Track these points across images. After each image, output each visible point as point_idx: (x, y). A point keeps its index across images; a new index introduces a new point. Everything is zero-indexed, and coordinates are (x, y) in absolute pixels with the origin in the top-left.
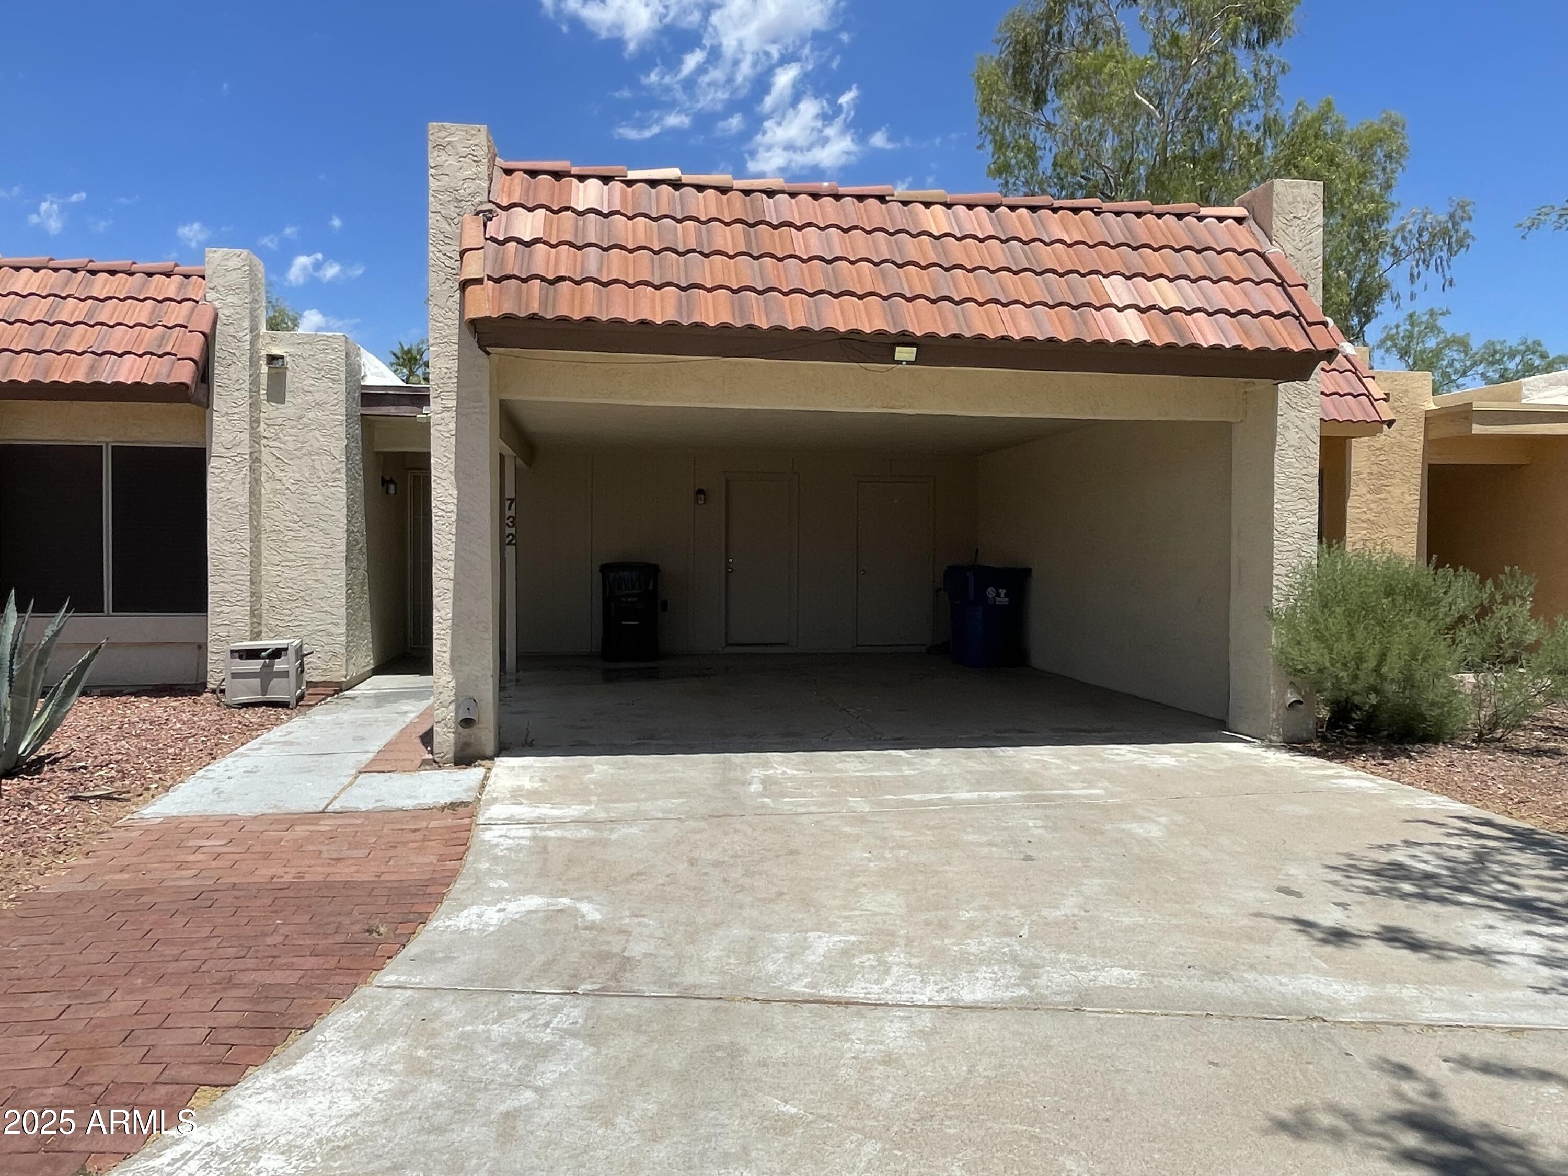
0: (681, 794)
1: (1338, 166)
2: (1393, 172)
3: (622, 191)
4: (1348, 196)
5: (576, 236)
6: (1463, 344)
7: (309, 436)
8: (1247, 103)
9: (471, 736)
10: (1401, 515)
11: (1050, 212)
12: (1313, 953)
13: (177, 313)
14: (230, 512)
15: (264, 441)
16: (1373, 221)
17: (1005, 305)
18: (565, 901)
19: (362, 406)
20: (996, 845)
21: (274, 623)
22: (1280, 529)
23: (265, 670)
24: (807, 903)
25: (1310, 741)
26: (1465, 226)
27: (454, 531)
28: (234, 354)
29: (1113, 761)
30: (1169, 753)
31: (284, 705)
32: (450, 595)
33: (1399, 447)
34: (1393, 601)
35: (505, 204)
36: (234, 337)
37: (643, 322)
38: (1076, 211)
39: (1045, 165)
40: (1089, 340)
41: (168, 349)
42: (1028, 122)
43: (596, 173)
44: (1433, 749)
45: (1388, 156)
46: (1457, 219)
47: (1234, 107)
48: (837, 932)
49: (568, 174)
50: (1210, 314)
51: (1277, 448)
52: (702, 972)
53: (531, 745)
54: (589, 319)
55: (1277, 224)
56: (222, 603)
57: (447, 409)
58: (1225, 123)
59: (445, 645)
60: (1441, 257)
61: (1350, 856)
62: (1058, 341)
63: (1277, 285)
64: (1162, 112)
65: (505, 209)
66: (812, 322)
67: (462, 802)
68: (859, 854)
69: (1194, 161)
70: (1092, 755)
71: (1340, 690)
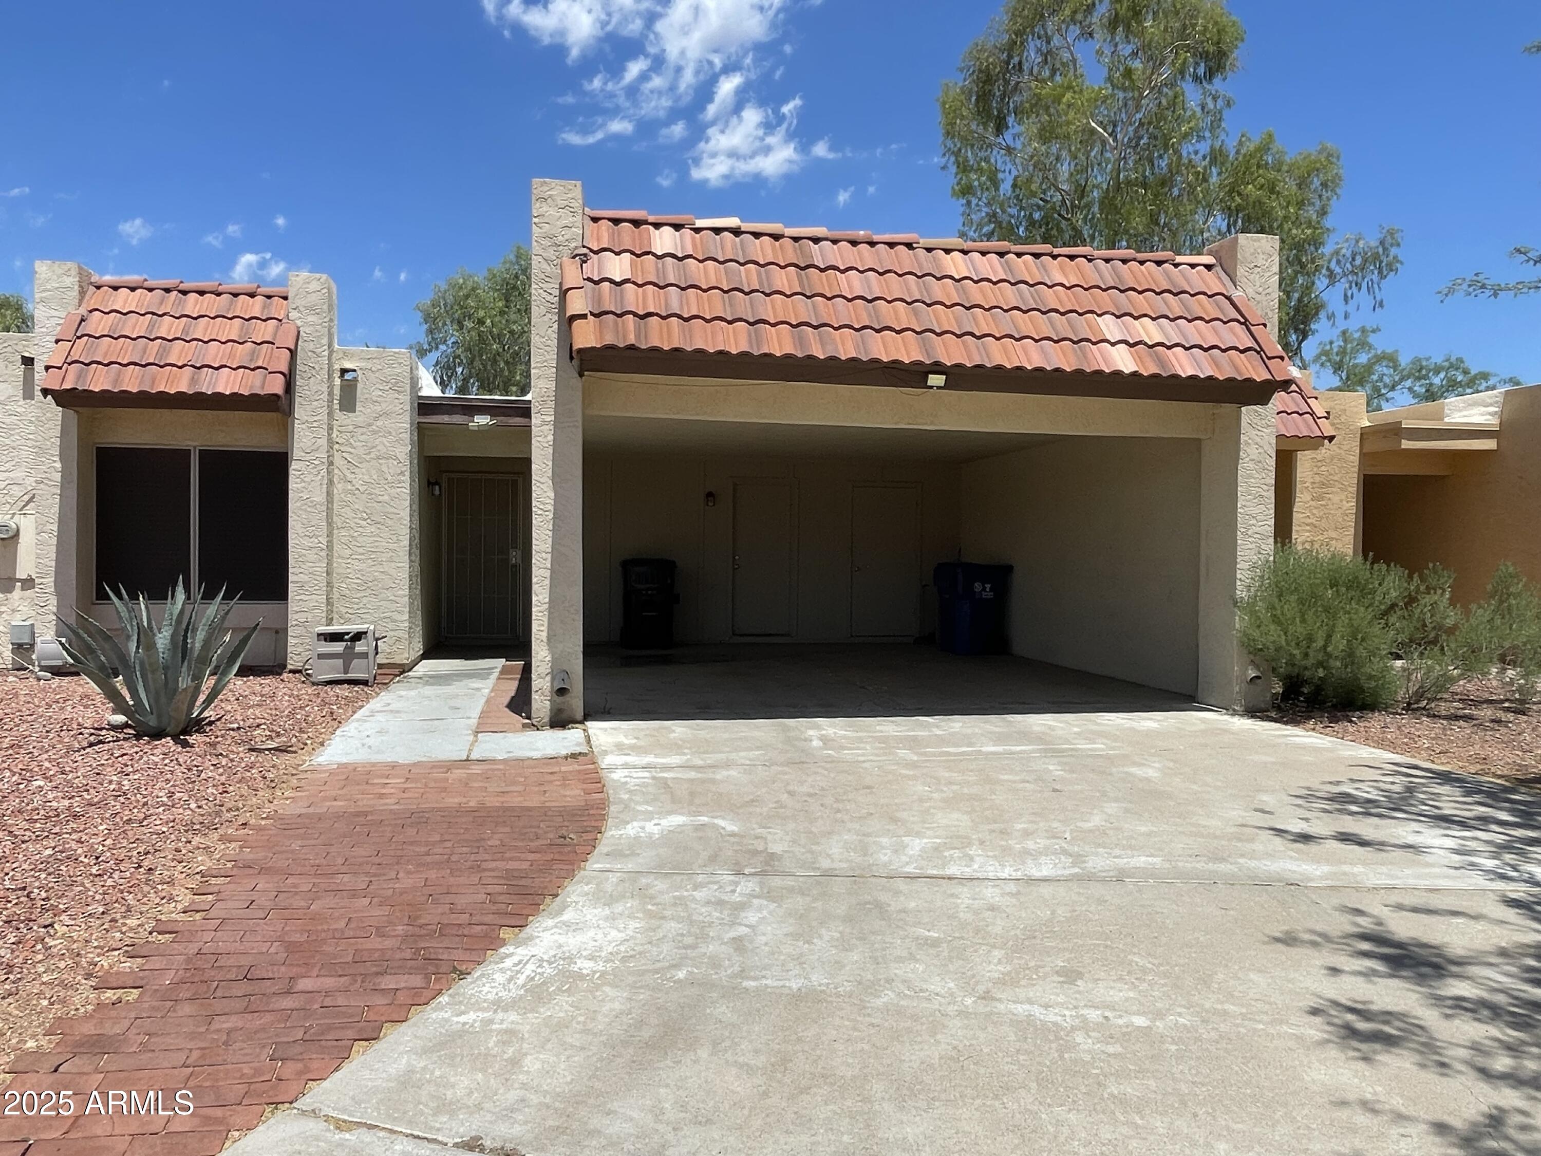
0: (758, 748)
1: (1278, 193)
2: (1328, 199)
3: (693, 239)
4: (1287, 222)
5: (658, 277)
6: (1391, 359)
7: (377, 442)
8: (1195, 134)
9: (564, 703)
10: (1340, 520)
11: (1050, 259)
12: (1287, 848)
13: (264, 331)
14: (309, 509)
15: (336, 446)
16: (1310, 245)
17: (1017, 340)
18: (704, 819)
19: (419, 415)
20: (1028, 782)
21: (344, 610)
22: (1242, 530)
23: (347, 651)
24: (894, 820)
25: (1268, 711)
26: (1393, 251)
27: (551, 527)
28: (313, 367)
29: (1108, 725)
30: (1151, 719)
31: (365, 683)
32: (547, 582)
33: (1339, 459)
34: (1337, 591)
35: (595, 249)
36: (314, 352)
37: (721, 352)
38: (1072, 257)
39: (1006, 187)
40: (1088, 371)
41: (260, 364)
42: (990, 146)
43: (669, 222)
44: (1370, 715)
45: (1324, 185)
46: (1387, 245)
47: (1184, 138)
48: (924, 837)
49: (646, 222)
50: (1187, 349)
51: (1241, 461)
52: (833, 861)
53: (609, 713)
54: (676, 350)
55: (1241, 271)
56: (301, 592)
57: (545, 423)
58: (1175, 152)
59: (543, 625)
60: (1372, 280)
61: (1309, 789)
62: (1063, 371)
63: (1241, 323)
64: (1115, 139)
65: (596, 252)
66: (860, 353)
67: (580, 753)
68: (921, 789)
69: (1145, 185)
70: (1086, 720)
71: (1293, 665)
